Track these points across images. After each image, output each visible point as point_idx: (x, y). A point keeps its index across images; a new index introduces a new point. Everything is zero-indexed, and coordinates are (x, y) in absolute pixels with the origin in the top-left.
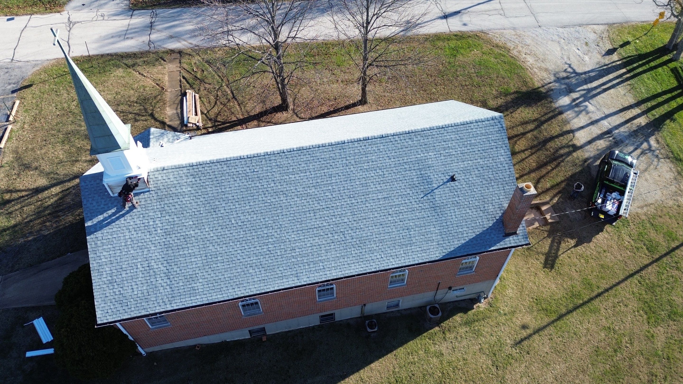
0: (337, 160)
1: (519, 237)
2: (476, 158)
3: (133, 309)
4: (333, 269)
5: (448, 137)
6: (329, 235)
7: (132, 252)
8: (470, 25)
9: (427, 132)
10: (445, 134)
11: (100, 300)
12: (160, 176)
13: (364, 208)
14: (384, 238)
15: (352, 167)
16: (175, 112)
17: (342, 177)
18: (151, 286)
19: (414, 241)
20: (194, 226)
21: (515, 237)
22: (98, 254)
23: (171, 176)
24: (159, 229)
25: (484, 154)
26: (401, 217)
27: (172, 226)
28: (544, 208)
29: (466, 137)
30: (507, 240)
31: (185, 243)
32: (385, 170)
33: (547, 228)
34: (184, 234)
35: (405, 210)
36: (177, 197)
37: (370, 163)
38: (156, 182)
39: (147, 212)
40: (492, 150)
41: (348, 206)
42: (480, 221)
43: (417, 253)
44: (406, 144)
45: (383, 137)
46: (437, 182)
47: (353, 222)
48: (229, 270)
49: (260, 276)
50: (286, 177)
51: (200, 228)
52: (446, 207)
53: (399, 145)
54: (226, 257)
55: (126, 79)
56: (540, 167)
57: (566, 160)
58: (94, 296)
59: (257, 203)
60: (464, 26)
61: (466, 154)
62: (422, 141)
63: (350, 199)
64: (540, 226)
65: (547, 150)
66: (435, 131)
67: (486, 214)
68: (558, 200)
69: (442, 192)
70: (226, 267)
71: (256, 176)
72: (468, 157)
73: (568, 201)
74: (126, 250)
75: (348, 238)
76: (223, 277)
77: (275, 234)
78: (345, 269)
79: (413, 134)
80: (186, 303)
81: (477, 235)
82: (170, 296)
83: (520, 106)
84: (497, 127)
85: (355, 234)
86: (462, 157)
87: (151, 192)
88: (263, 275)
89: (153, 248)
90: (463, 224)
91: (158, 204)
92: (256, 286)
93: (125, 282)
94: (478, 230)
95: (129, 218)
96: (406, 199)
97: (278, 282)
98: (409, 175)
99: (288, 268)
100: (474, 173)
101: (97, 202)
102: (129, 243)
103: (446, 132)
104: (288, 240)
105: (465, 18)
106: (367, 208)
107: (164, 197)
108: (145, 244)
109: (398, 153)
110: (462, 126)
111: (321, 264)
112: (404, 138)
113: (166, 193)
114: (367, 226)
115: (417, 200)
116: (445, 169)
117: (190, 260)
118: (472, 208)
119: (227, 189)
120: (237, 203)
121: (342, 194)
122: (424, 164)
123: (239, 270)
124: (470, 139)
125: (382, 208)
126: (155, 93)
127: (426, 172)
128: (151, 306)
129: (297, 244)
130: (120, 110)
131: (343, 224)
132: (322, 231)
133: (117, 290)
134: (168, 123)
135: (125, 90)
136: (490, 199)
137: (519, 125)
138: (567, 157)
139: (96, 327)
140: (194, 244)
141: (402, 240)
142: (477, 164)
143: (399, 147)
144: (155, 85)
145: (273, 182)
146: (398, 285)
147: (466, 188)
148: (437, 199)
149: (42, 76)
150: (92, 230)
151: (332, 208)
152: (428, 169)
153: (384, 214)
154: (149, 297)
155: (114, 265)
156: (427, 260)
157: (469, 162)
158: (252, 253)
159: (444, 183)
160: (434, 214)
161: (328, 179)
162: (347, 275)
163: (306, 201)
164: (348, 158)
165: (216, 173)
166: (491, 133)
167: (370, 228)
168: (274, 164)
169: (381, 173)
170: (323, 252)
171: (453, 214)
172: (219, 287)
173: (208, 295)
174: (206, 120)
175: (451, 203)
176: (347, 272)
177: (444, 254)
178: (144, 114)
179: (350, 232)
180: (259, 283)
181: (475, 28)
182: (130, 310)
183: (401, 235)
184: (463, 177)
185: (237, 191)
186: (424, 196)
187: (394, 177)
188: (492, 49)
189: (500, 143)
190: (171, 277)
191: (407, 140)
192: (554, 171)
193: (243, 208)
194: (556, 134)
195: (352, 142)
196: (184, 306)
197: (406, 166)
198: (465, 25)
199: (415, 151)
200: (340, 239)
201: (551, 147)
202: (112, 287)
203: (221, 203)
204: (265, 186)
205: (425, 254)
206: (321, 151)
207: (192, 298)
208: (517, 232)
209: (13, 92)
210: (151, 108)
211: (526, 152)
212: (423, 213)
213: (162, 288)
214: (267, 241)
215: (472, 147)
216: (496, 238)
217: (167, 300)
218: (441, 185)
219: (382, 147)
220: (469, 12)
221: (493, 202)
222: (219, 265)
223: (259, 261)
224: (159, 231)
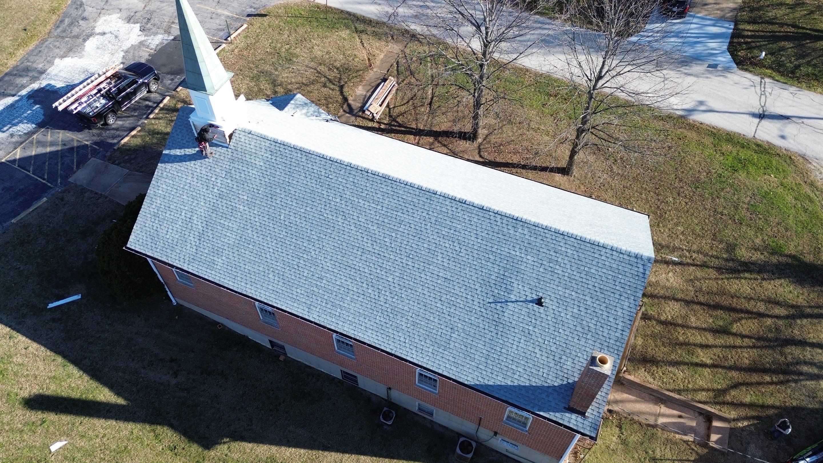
0: (418, 209)
1: (585, 422)
2: (585, 293)
3: (158, 250)
4: (348, 323)
5: (563, 249)
6: (364, 285)
7: (185, 197)
8: (791, 141)
9: (540, 229)
10: (561, 244)
11: (139, 226)
12: (244, 138)
13: (417, 277)
14: (420, 322)
15: (429, 224)
16: (365, 93)
17: (412, 229)
18: (182, 238)
19: (451, 346)
20: (246, 202)
21: (580, 418)
22: (159, 184)
23: (253, 143)
24: (216, 188)
25: (598, 294)
26: (452, 310)
27: (228, 192)
28: (716, 424)
29: (587, 261)
30: (567, 415)
31: (231, 214)
32: (464, 248)
33: (703, 451)
34: (234, 205)
35: (461, 306)
36: (247, 166)
37: (452, 232)
38: (238, 142)
39: (216, 166)
40: (612, 295)
41: (401, 265)
42: (545, 371)
43: (447, 362)
44: (505, 230)
45: (482, 209)
46: (518, 295)
47: (396, 285)
48: (253, 262)
49: (276, 286)
50: (355, 199)
51: (250, 206)
52: (512, 330)
53: (497, 228)
54: (257, 249)
55: (345, 43)
56: (752, 369)
57: (803, 383)
58: (136, 220)
59: (313, 211)
60: (779, 139)
61: (574, 282)
62: (527, 237)
63: (408, 259)
64: (694, 442)
65: (782, 354)
66: (550, 233)
67: (558, 368)
68: (748, 426)
69: (516, 310)
70: (252, 258)
71: (327, 183)
72: (575, 286)
73: (762, 437)
74: (181, 192)
75: (381, 299)
76: (244, 266)
77: (313, 252)
78: (359, 330)
79: (521, 223)
80: (200, 272)
81: (531, 386)
82: (192, 257)
83: (784, 278)
84: (636, 269)
85: (391, 300)
86: (568, 283)
87: (229, 150)
88: (279, 287)
89: (202, 204)
90: (522, 362)
91: (229, 164)
92: (267, 294)
93: (165, 222)
94: (537, 381)
95: (199, 164)
96: (470, 294)
97: (289, 302)
98: (489, 268)
99: (306, 294)
100: (571, 310)
101: (183, 136)
102: (186, 187)
103: (564, 241)
104: (321, 266)
105: (790, 129)
106: (419, 279)
107: (236, 160)
108: (198, 196)
109: (490, 237)
110: (589, 245)
111: (339, 310)
112: (507, 223)
113: (240, 157)
114: (409, 298)
115: (482, 302)
116: (537, 284)
117: (225, 233)
118: (544, 350)
119: (294, 182)
120: (295, 201)
121: (402, 249)
122: (514, 265)
123: (261, 269)
124: (591, 266)
125: (437, 289)
126: (361, 66)
127: (512, 276)
128: (173, 256)
129: (328, 275)
130: (318, 69)
131: (385, 282)
132: (359, 276)
133: (156, 225)
134: (350, 102)
135: (337, 52)
136: (574, 353)
137: (762, 300)
138: (807, 380)
139: (124, 248)
140: (237, 220)
141: (438, 337)
142: (582, 301)
143: (496, 231)
144: (367, 59)
145: (340, 198)
146: (429, 389)
147: (550, 323)
148: (506, 314)
149: (280, 11)
150: (166, 159)
151: (383, 258)
152: (515, 273)
153: (434, 296)
154: (176, 247)
155: (165, 201)
156: (454, 377)
157: (573, 293)
158: (282, 258)
159: (526, 301)
160: (492, 330)
161: (396, 224)
162: (358, 338)
163: (361, 235)
164: (430, 213)
165: (293, 160)
166: (623, 273)
167: (411, 302)
168: (351, 179)
169: (457, 249)
170: (348, 298)
171: (515, 343)
172: (235, 274)
173: (222, 276)
174: (386, 115)
175: (521, 329)
176: (360, 334)
177: (478, 383)
178: (336, 83)
179: (387, 294)
180: (271, 292)
181: (795, 148)
182: (155, 250)
183: (440, 330)
184: (554, 307)
185: (302, 189)
186: (493, 303)
187: (469, 261)
188: (800, 184)
189: (629, 292)
190: (203, 239)
191: (509, 227)
192: (772, 387)
193: (298, 209)
194: (814, 341)
195: (445, 197)
196: (197, 274)
197: (491, 256)
198: (783, 137)
199: (512, 245)
200: (372, 296)
201: (792, 354)
202: (153, 220)
203: (282, 192)
204: (330, 198)
205: (455, 369)
206: (406, 190)
207: (208, 270)
208: (586, 415)
209: (249, 15)
210: (346, 80)
211: (746, 340)
212: (480, 321)
213: (190, 245)
214: (301, 255)
215: (588, 277)
216: (553, 404)
217: (188, 259)
218: (521, 301)
219: (475, 220)
220: (803, 123)
221: (577, 359)
222: (247, 252)
223: (283, 270)
224: (215, 191)
